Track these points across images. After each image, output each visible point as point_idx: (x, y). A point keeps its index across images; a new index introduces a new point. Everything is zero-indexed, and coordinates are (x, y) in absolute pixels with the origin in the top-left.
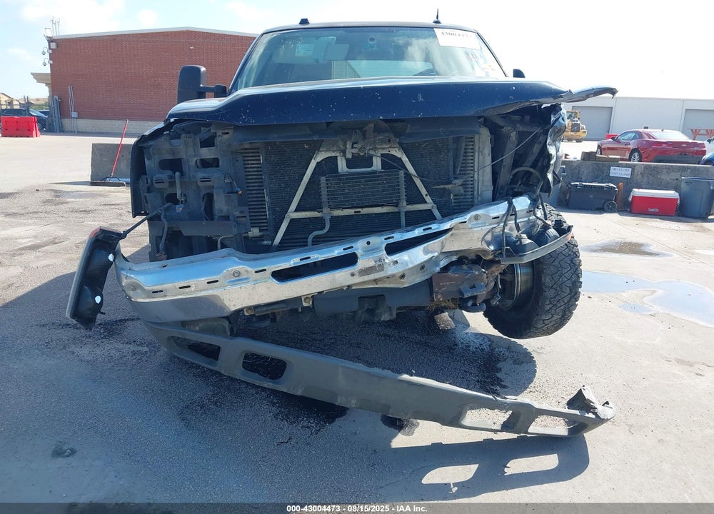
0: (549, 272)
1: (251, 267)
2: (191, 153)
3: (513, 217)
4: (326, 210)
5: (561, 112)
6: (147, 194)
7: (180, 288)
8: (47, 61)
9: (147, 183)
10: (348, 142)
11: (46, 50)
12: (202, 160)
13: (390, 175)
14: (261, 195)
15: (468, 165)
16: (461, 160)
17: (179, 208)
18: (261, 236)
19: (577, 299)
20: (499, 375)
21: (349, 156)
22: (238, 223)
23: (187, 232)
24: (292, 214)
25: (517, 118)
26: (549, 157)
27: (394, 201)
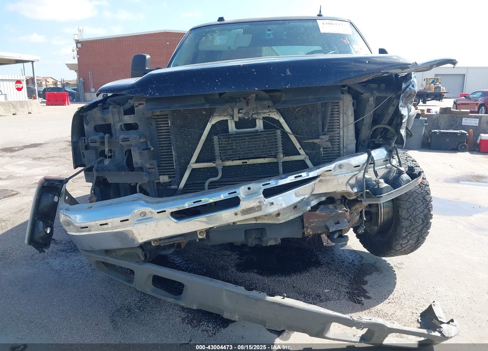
0: (405, 207)
1: (154, 208)
2: (117, 119)
3: (372, 165)
4: (219, 162)
5: (411, 80)
6: (84, 151)
7: (101, 225)
8: (75, 56)
9: (85, 143)
10: (235, 109)
11: (75, 49)
12: (125, 125)
13: (268, 134)
14: (169, 151)
15: (335, 124)
16: (328, 120)
17: (107, 162)
18: (170, 182)
19: (428, 228)
20: (365, 287)
21: (237, 119)
22: (149, 173)
23: (111, 180)
24: (193, 165)
25: (374, 86)
26: (401, 117)
27: (273, 154)
